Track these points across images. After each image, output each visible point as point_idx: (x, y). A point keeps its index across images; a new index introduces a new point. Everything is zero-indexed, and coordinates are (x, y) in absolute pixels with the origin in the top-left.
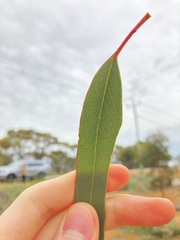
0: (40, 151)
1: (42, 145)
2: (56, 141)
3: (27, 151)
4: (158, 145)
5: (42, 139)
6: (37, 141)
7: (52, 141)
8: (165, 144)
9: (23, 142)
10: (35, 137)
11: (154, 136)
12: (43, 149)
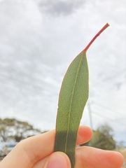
0: (19, 135)
1: (21, 130)
2: (31, 128)
3: (9, 134)
4: (105, 134)
5: (21, 126)
6: (18, 128)
7: (28, 127)
8: (111, 133)
9: (7, 128)
10: (16, 124)
11: (103, 127)
12: (22, 133)
